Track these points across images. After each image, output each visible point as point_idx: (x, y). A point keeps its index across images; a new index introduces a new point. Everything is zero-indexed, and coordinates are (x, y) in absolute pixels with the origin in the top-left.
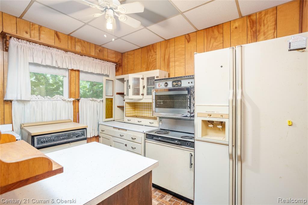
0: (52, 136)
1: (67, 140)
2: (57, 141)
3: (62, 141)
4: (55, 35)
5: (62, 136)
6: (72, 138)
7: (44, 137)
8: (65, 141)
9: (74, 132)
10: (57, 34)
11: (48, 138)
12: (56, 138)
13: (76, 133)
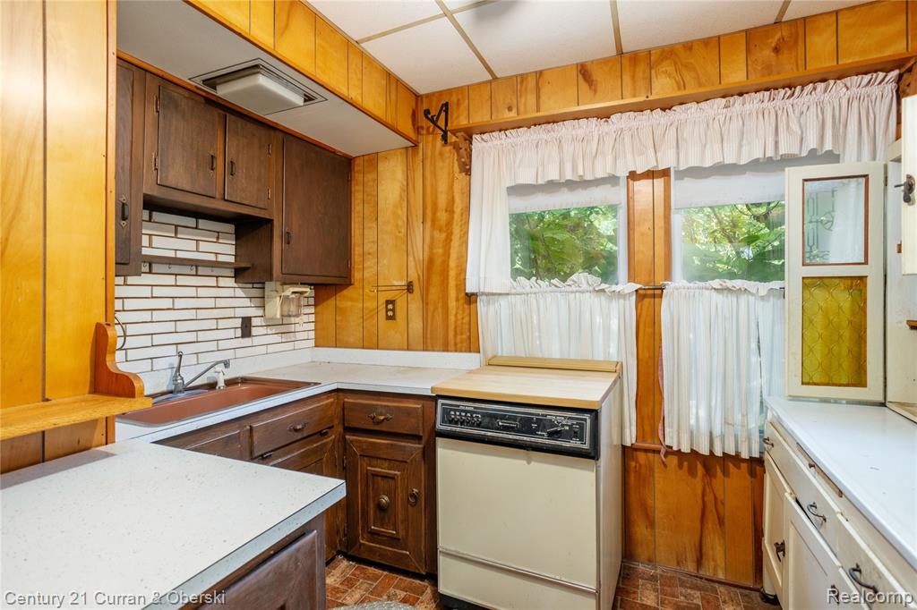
0: (475, 408)
1: (518, 437)
2: (487, 427)
3: (501, 435)
4: (580, 76)
5: (503, 417)
6: (532, 432)
7: (459, 406)
8: (510, 437)
9: (543, 415)
10: (584, 72)
11: (466, 412)
12: (487, 420)
13: (551, 420)
